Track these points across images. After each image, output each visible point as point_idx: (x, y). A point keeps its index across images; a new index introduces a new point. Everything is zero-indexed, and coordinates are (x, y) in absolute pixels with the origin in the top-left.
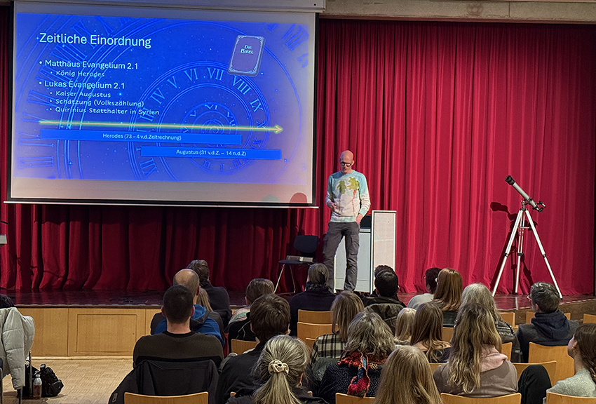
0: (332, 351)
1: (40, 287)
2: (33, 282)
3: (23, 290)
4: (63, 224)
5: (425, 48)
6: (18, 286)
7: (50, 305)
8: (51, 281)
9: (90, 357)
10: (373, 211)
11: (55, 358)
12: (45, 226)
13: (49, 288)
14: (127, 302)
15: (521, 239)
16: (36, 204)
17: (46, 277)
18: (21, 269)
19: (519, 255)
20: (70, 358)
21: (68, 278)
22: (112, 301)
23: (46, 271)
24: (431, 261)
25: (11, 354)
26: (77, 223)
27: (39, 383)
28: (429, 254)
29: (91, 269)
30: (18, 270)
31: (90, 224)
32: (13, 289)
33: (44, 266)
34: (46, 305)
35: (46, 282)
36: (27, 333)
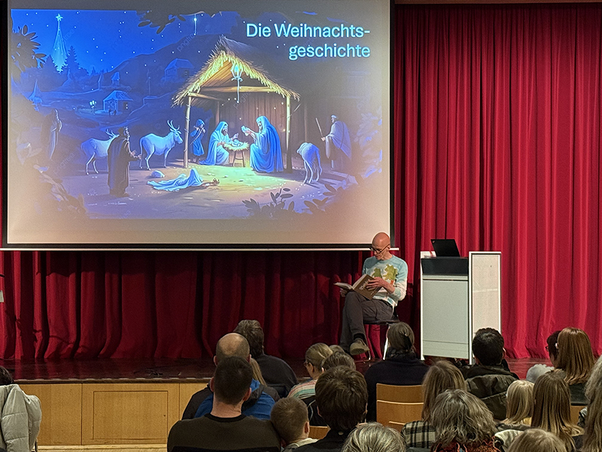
0: (423, 442)
1: (46, 357)
2: (37, 350)
3: (24, 360)
4: (72, 277)
5: (534, 38)
6: (18, 355)
7: (58, 380)
8: (59, 348)
9: (111, 446)
10: (470, 253)
11: (66, 447)
12: (51, 279)
13: (56, 357)
14: (156, 375)
16: (39, 251)
17: (52, 343)
18: (21, 335)
20: (86, 447)
21: (81, 343)
22: (136, 374)
23: (53, 336)
24: (548, 316)
25: (12, 445)
26: (90, 274)
28: (546, 308)
29: (108, 333)
30: (17, 336)
31: (106, 275)
32: (11, 359)
33: (50, 330)
34: (54, 380)
35: (53, 350)
36: (31, 418)
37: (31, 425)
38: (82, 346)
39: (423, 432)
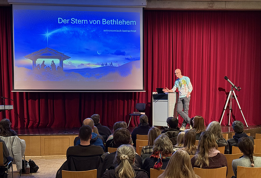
0: (149, 152)
1: (28, 127)
2: (25, 125)
3: (21, 128)
4: (37, 101)
6: (19, 127)
7: (33, 135)
8: (33, 124)
9: (51, 156)
11: (35, 156)
12: (30, 101)
13: (32, 127)
14: (65, 133)
15: (231, 103)
16: (25, 92)
17: (31, 123)
18: (20, 120)
19: (230, 109)
20: (42, 156)
21: (40, 123)
22: (59, 132)
23: (31, 120)
24: (193, 113)
25: (16, 156)
26: (43, 99)
27: (29, 167)
28: (192, 110)
29: (50, 119)
30: (19, 120)
31: (49, 100)
32: (17, 128)
33: (30, 118)
34: (31, 134)
35: (31, 125)
36: (22, 147)
37: (22, 149)
38: (41, 124)
39: (149, 149)
